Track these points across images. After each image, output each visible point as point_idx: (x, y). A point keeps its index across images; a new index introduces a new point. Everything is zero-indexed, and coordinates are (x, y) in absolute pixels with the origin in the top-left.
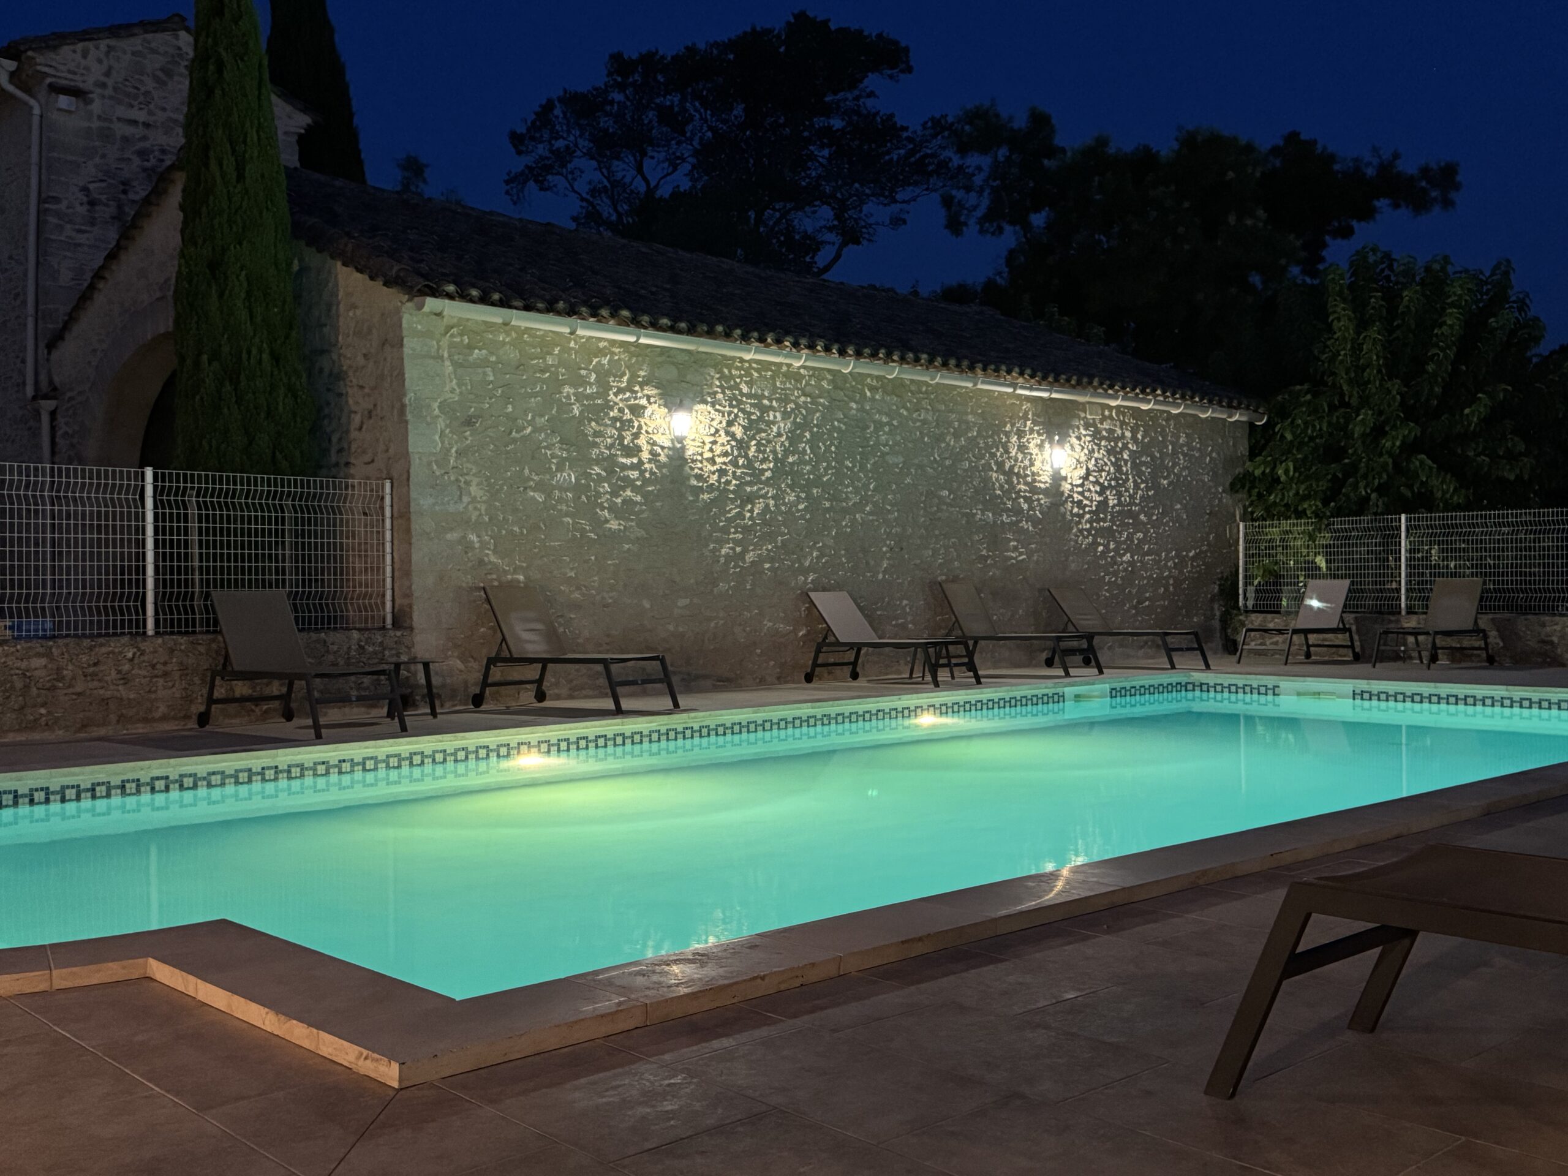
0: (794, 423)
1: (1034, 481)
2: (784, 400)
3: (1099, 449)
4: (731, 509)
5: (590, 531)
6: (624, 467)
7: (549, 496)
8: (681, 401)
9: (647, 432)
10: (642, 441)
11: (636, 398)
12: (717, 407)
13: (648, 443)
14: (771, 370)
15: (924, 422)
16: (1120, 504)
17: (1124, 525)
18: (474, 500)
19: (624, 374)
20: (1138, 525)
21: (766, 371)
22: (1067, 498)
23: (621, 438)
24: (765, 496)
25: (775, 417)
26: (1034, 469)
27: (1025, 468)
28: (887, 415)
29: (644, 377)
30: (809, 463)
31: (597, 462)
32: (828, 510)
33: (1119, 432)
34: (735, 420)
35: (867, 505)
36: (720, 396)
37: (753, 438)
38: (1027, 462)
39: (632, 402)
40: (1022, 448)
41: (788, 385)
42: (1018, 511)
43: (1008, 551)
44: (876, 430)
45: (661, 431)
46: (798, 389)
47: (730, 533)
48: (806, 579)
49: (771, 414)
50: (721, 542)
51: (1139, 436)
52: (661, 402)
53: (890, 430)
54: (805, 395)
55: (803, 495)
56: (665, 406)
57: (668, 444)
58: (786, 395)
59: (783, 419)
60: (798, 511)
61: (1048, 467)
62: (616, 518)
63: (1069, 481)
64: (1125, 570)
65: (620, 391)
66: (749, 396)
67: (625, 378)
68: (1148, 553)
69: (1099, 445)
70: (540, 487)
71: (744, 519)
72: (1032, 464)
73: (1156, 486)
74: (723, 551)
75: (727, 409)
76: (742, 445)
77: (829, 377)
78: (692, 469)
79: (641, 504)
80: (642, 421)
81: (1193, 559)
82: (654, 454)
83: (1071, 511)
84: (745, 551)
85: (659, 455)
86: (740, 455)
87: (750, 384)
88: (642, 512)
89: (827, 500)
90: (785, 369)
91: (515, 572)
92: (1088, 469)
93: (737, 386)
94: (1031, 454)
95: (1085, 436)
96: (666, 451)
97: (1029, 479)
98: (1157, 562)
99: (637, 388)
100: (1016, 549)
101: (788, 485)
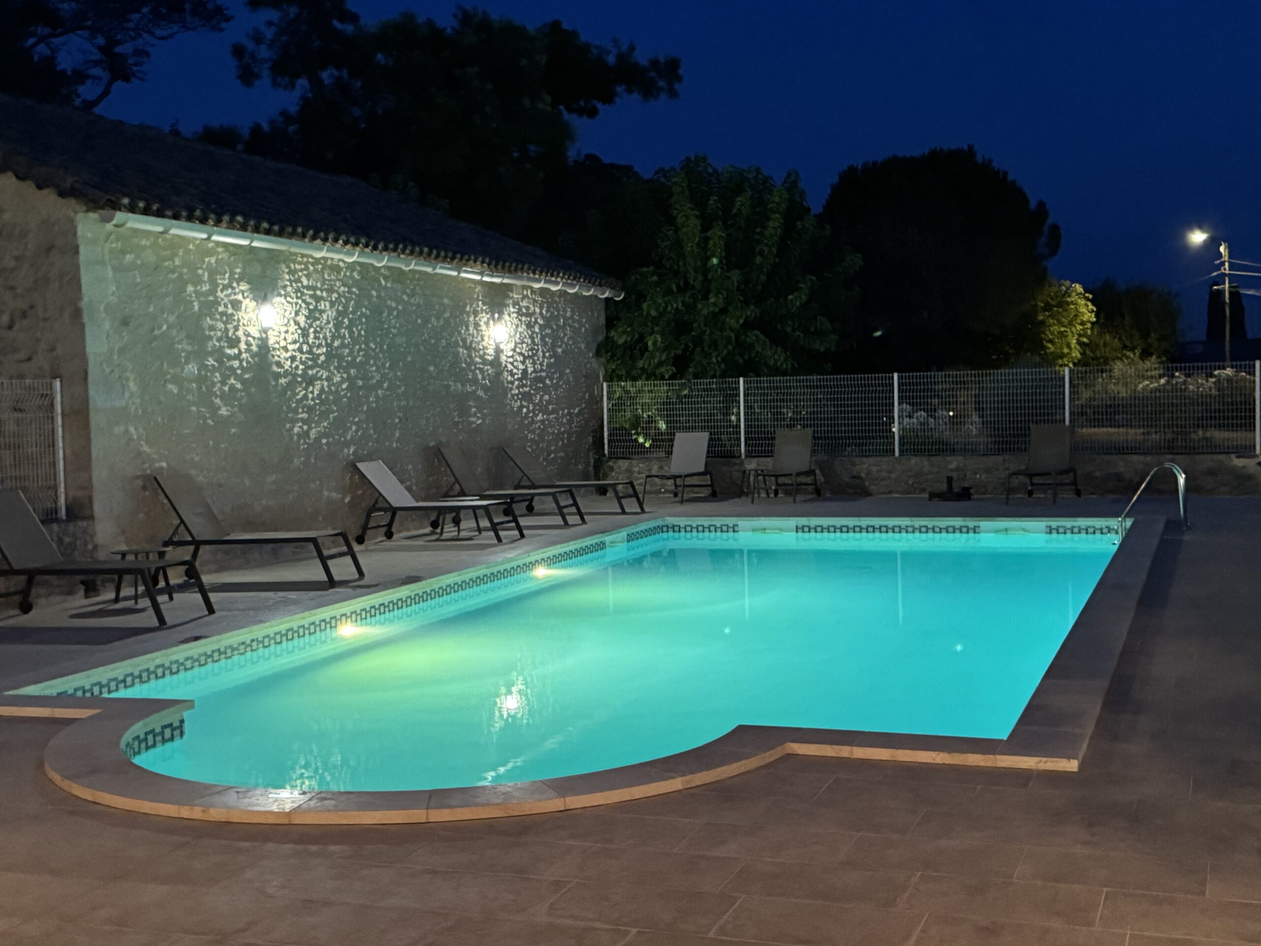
0: (337, 310)
1: (485, 354)
2: (330, 291)
3: (522, 324)
4: (300, 391)
5: (209, 418)
6: (230, 358)
7: (181, 388)
8: (266, 295)
9: (244, 325)
10: (240, 333)
11: (235, 294)
12: (288, 299)
13: (244, 334)
14: (321, 264)
15: (418, 306)
16: (535, 371)
17: (537, 389)
18: (132, 395)
19: (225, 272)
20: (546, 390)
21: (318, 265)
22: (504, 368)
23: (227, 330)
24: (321, 379)
25: (325, 306)
26: (484, 343)
27: (478, 343)
28: (395, 300)
29: (239, 273)
30: (347, 346)
31: (211, 354)
32: (360, 388)
33: (532, 308)
34: (299, 311)
35: (384, 382)
36: (289, 289)
37: (311, 326)
38: (479, 338)
39: (233, 297)
40: (477, 325)
41: (333, 277)
42: (475, 381)
43: (471, 416)
44: (390, 314)
45: (253, 322)
46: (339, 280)
47: (298, 413)
48: (349, 450)
49: (322, 302)
50: (294, 422)
51: (544, 312)
52: (251, 296)
53: (398, 314)
54: (344, 285)
55: (345, 376)
56: (255, 300)
57: (257, 335)
58: (331, 285)
59: (331, 307)
60: (343, 390)
61: (492, 342)
62: (226, 405)
63: (505, 353)
64: (539, 428)
65: (225, 288)
66: (308, 288)
67: (227, 275)
68: (552, 412)
69: (520, 320)
70: (176, 380)
71: (307, 400)
72: (483, 340)
73: (554, 355)
74: (296, 430)
75: (295, 300)
76: (305, 334)
77: (358, 268)
78: (273, 356)
79: (241, 391)
80: (240, 314)
81: (578, 415)
82: (248, 344)
83: (507, 379)
84: (310, 428)
85: (252, 345)
86: (304, 342)
87: (308, 276)
88: (242, 397)
89: (360, 379)
90: (329, 262)
91: (160, 461)
92: (515, 342)
93: (298, 280)
94: (482, 331)
95: (513, 313)
96: (256, 340)
97: (481, 352)
98: (557, 419)
99: (235, 285)
100: (475, 415)
101: (335, 368)
